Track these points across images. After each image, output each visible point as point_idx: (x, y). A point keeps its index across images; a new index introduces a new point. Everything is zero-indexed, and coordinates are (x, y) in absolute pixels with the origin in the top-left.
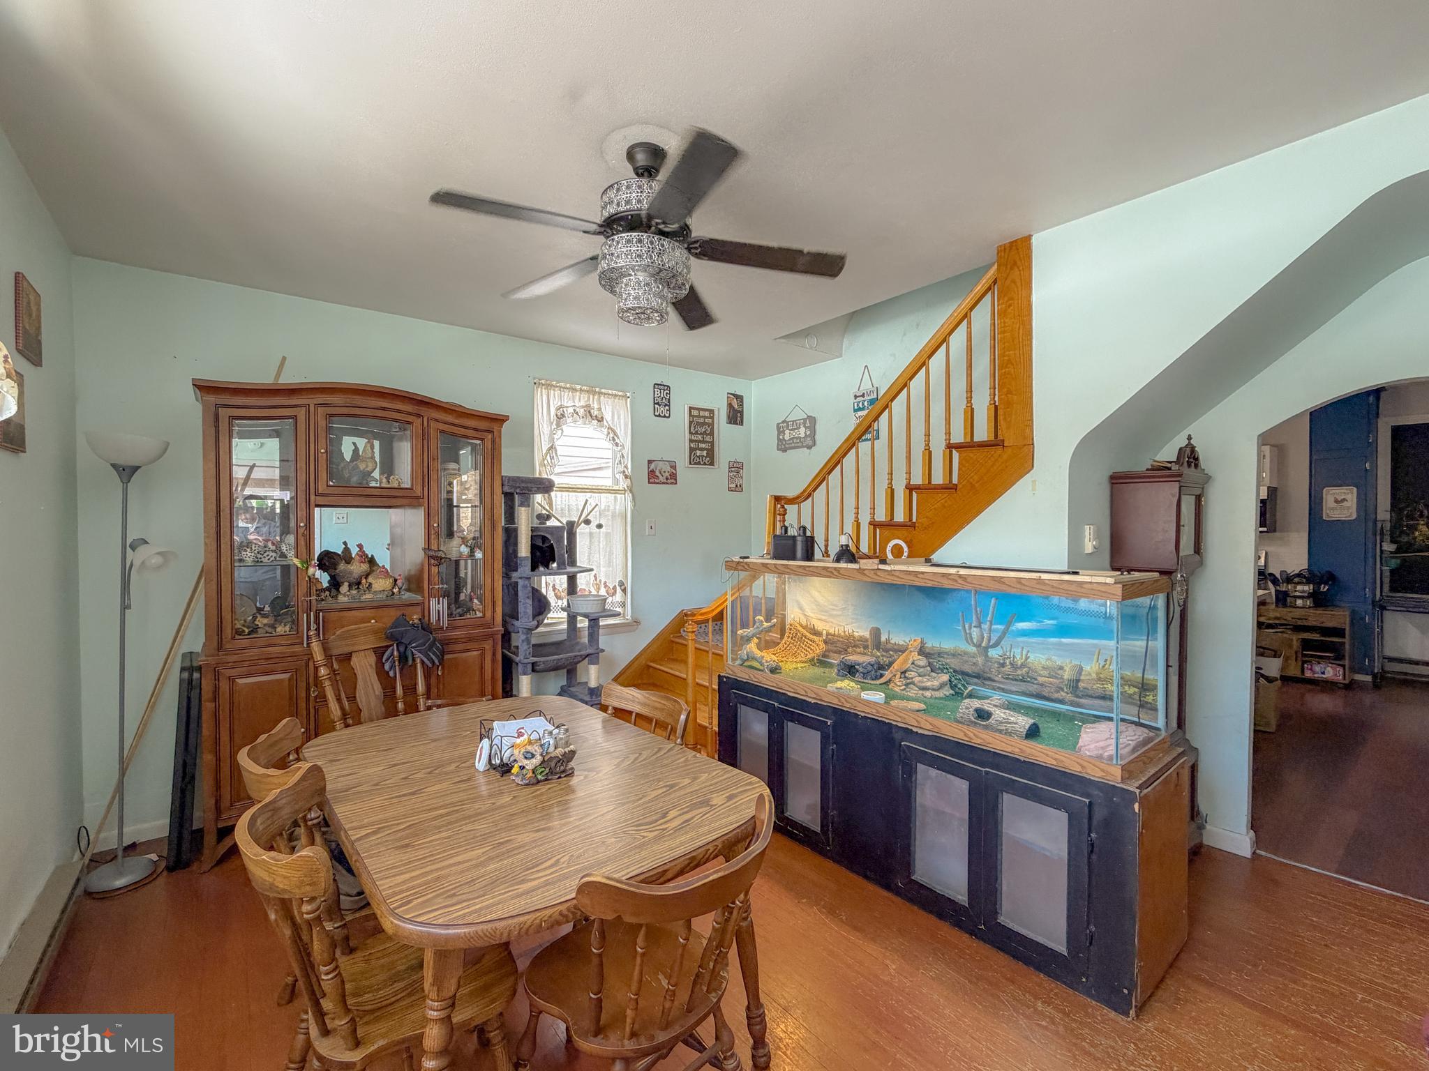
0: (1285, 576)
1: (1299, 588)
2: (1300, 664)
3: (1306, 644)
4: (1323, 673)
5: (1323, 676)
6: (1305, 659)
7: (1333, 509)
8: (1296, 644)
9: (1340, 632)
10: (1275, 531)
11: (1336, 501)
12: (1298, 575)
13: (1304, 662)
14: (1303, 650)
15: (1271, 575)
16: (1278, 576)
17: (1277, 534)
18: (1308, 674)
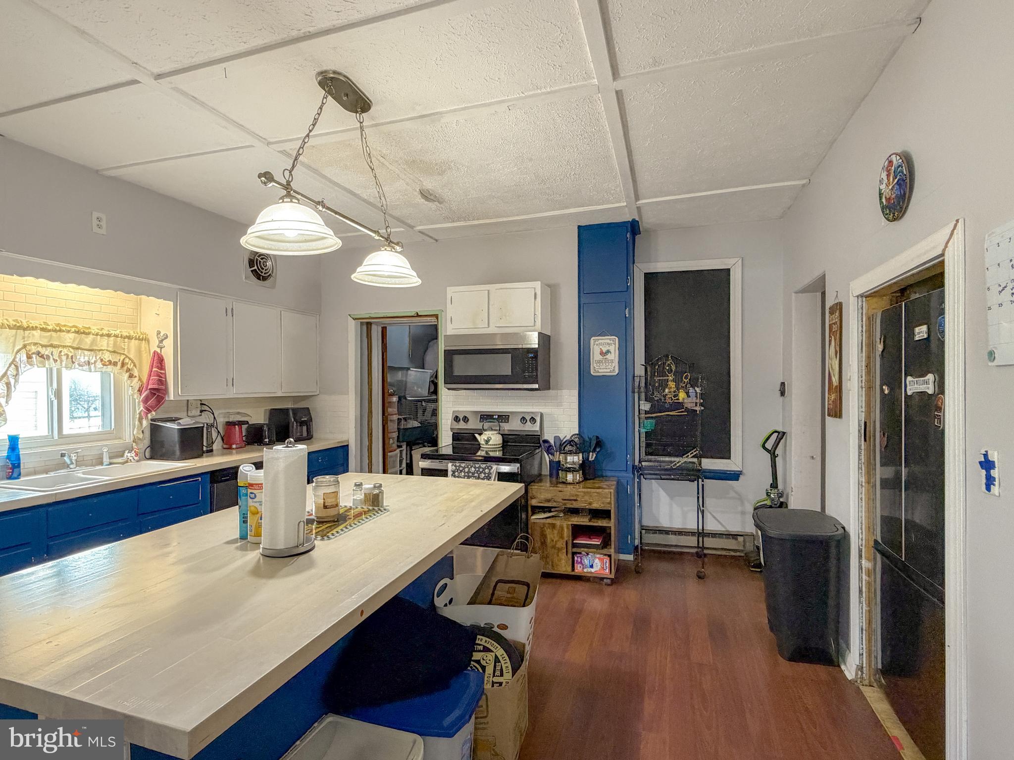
0: (558, 444)
1: (570, 458)
2: (570, 556)
3: (578, 531)
4: (592, 566)
5: (593, 570)
6: (575, 550)
7: (599, 362)
8: (567, 533)
9: (606, 514)
10: (549, 388)
11: (602, 353)
12: (570, 442)
13: (574, 554)
14: (574, 537)
15: (546, 441)
16: (552, 442)
17: (551, 392)
18: (579, 569)
